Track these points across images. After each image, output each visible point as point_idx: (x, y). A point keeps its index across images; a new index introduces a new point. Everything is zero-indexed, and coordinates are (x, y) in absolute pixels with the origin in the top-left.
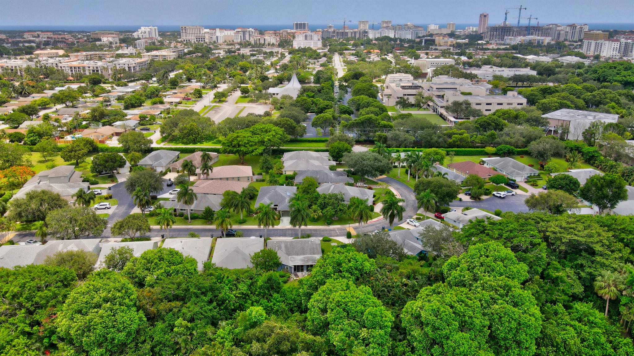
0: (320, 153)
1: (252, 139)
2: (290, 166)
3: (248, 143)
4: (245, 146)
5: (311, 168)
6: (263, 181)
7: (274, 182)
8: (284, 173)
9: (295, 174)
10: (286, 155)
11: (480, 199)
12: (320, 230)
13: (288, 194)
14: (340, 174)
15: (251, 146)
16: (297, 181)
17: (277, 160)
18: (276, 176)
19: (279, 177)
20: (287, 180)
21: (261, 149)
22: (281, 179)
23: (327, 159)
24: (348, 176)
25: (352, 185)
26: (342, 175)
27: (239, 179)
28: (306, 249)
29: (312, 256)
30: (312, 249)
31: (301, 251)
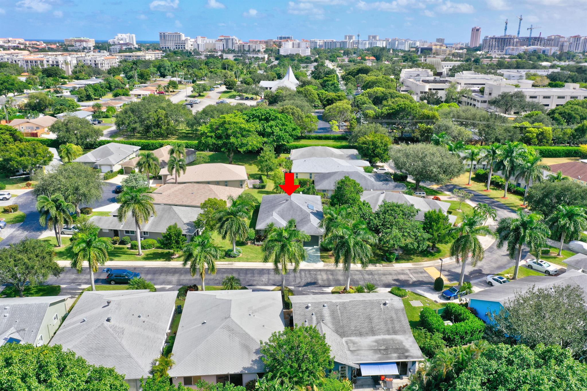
6: (263, 187)
8: (295, 176)
10: (293, 151)
12: (377, 272)
14: (383, 178)
16: (319, 187)
24: (396, 182)
27: (226, 183)
28: (375, 321)
29: (393, 340)
30: (389, 322)
31: (366, 324)
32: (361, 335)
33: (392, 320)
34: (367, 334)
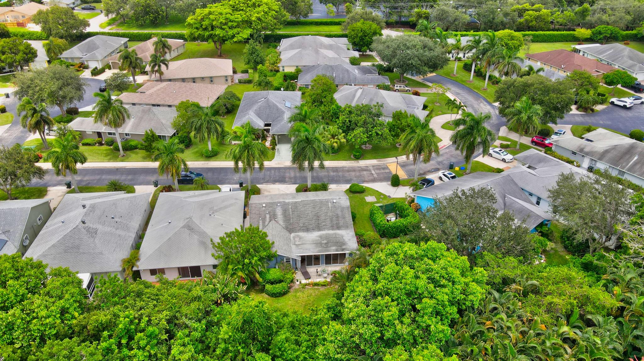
0: (334, 39)
1: (232, 18)
2: (291, 59)
3: (226, 24)
4: (221, 28)
5: (322, 62)
6: (249, 82)
7: (265, 85)
8: (281, 69)
9: (298, 71)
10: (285, 43)
11: (592, 110)
12: (342, 169)
13: (288, 104)
14: (365, 71)
15: (231, 28)
16: (302, 81)
17: (271, 50)
18: (269, 74)
19: (275, 75)
20: (285, 80)
21: (246, 33)
22: (277, 80)
23: (345, 47)
24: (379, 75)
25: (387, 88)
26: (370, 72)
27: (211, 80)
28: (322, 218)
29: (335, 234)
30: (334, 218)
31: (313, 221)
32: (307, 230)
33: (337, 216)
34: (313, 229)
